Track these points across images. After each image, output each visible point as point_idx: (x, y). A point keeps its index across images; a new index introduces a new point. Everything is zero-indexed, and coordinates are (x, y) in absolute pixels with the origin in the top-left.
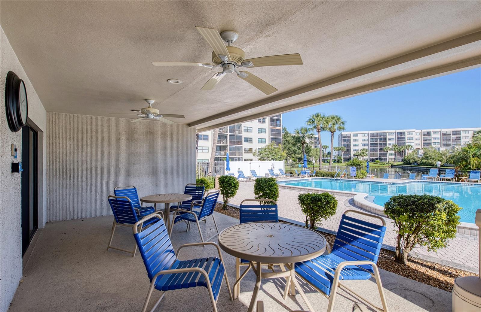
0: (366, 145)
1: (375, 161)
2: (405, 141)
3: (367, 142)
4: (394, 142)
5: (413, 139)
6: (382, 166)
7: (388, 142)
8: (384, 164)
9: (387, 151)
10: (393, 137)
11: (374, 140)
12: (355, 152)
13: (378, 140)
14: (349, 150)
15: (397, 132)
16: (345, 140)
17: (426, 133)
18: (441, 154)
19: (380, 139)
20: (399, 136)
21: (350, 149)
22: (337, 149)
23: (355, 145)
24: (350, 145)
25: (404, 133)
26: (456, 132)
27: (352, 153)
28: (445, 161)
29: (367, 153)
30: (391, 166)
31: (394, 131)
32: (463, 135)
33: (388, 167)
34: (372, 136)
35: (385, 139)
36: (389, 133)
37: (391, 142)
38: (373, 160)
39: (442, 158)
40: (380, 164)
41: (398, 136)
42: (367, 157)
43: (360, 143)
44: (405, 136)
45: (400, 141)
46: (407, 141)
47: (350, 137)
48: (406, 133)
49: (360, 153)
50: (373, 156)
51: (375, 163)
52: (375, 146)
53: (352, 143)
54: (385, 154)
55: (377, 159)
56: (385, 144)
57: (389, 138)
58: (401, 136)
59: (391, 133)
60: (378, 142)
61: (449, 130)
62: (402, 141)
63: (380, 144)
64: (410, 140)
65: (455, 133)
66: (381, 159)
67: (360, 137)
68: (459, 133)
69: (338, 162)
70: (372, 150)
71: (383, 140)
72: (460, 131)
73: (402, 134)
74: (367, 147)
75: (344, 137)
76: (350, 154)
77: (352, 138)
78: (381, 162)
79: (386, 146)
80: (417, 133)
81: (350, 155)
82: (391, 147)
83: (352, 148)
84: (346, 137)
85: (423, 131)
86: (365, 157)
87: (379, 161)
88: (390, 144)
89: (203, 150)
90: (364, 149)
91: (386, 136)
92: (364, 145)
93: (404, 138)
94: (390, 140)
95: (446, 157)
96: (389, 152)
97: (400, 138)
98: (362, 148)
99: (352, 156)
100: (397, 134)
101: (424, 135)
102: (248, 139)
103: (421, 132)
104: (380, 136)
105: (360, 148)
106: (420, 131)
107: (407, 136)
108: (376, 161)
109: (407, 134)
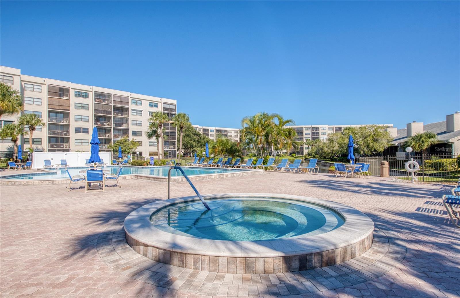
2: (319, 135)
4: (310, 136)
5: (326, 134)
7: (304, 136)
8: (299, 157)
9: (303, 145)
10: (309, 132)
13: (296, 135)
17: (338, 129)
19: (298, 133)
25: (318, 128)
30: (305, 159)
31: (310, 126)
33: (302, 160)
35: (302, 133)
36: (305, 128)
40: (295, 157)
41: (313, 131)
44: (319, 131)
45: (314, 135)
46: (320, 136)
51: (292, 156)
54: (302, 148)
56: (302, 139)
57: (305, 133)
59: (308, 129)
62: (316, 135)
63: (298, 139)
64: (323, 135)
66: (298, 153)
71: (300, 135)
73: (317, 129)
78: (298, 155)
80: (329, 128)
85: (336, 126)
87: (296, 154)
88: (306, 138)
89: (82, 142)
91: (303, 131)
93: (318, 133)
94: (306, 134)
96: (305, 146)
97: (315, 132)
100: (313, 129)
101: (336, 131)
102: (137, 133)
103: (334, 128)
104: (298, 131)
106: (333, 126)
107: (321, 131)
108: (293, 154)
109: (321, 130)
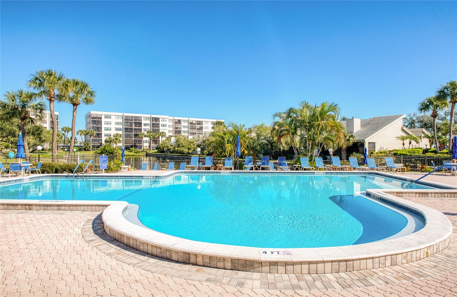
0: (120, 130)
1: (129, 149)
2: (159, 127)
3: (121, 126)
4: (149, 127)
5: (166, 126)
6: (136, 154)
7: (143, 127)
8: (139, 152)
9: (143, 138)
10: (148, 122)
11: (129, 124)
12: (107, 137)
13: (134, 124)
14: (99, 135)
15: (152, 117)
16: (94, 122)
17: (177, 121)
18: (190, 142)
19: (136, 123)
20: (154, 122)
21: (101, 134)
22: (84, 132)
23: (107, 129)
24: (101, 129)
25: (159, 119)
26: (200, 121)
27: (104, 138)
28: (193, 149)
29: (121, 139)
30: (146, 154)
31: (149, 116)
32: (204, 125)
33: (143, 155)
34: (127, 119)
35: (141, 124)
36: (144, 117)
37: (146, 128)
38: (127, 148)
39: (191, 145)
40: (135, 152)
41: (153, 121)
42: (120, 144)
43: (113, 126)
44: (159, 122)
45: (155, 127)
46: (161, 128)
47: (101, 118)
48: (160, 119)
49: (113, 139)
50: (128, 143)
51: (130, 151)
52: (130, 132)
53: (104, 126)
54: (140, 141)
55: (132, 147)
56: (141, 130)
57: (144, 123)
59: (147, 118)
60: (134, 127)
61: (194, 120)
62: (157, 127)
63: (135, 129)
64: (163, 127)
65: (199, 123)
66: (136, 147)
67: (113, 120)
68: (202, 123)
69: (85, 150)
70: (127, 136)
71: (138, 125)
72: (202, 122)
73: (157, 119)
74: (120, 132)
75: (93, 118)
76: (101, 140)
77: (104, 120)
78: (136, 150)
79: (142, 132)
80: (169, 120)
81: (100, 142)
82: (146, 133)
83: (104, 132)
84: (96, 118)
85: (175, 118)
86: (119, 145)
87: (134, 148)
88: (145, 130)
90: (117, 134)
91: (141, 120)
92: (117, 129)
93: (159, 124)
94: (145, 125)
95: (194, 145)
96: (145, 139)
97: (155, 123)
98: (115, 133)
99: (103, 142)
100: (152, 119)
101: (175, 123)
103: (173, 120)
104: (135, 120)
105: (113, 132)
106: (172, 118)
107: (161, 123)
108: (130, 149)
109: (161, 121)
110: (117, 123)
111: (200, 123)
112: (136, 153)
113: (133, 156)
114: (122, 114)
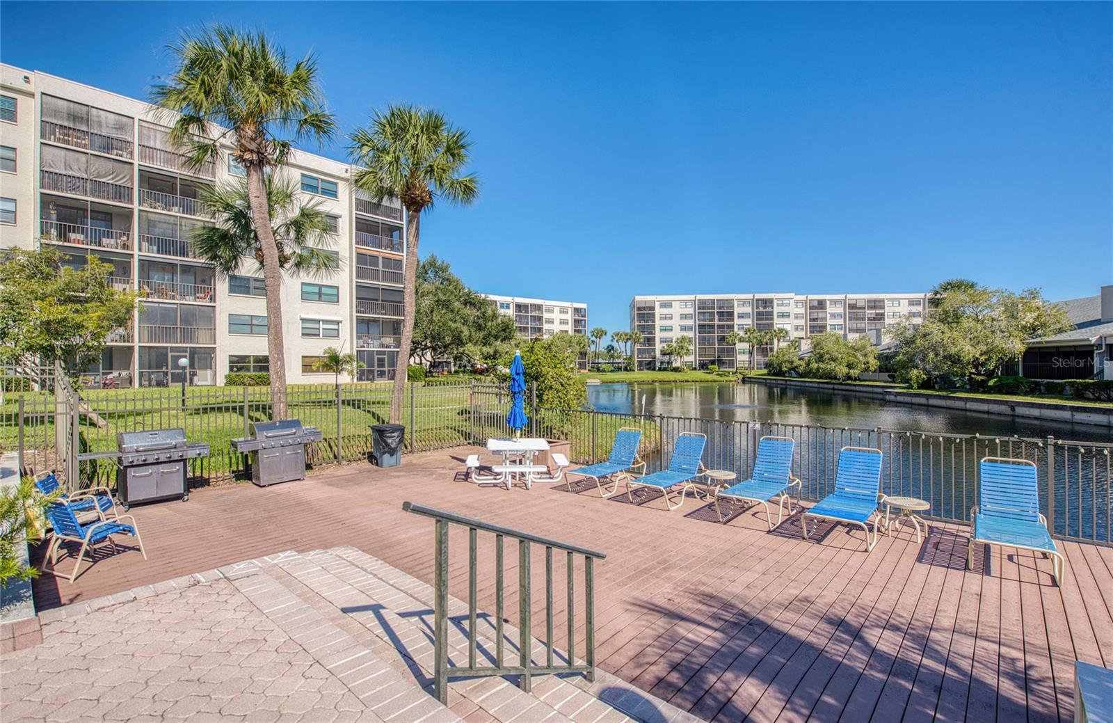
0: (690, 329)
1: (707, 368)
2: (772, 319)
3: (690, 322)
4: (749, 321)
5: (789, 316)
6: (722, 379)
7: (737, 321)
8: (727, 374)
9: (735, 344)
10: (748, 310)
11: (707, 316)
12: (665, 345)
13: (716, 317)
14: (650, 341)
15: (757, 300)
16: (641, 317)
17: (816, 304)
18: (852, 347)
19: (721, 314)
20: (761, 309)
21: (654, 338)
22: (623, 336)
23: (664, 329)
24: (654, 329)
26: (875, 301)
27: (658, 347)
28: (863, 366)
29: (691, 347)
30: (743, 378)
31: (750, 296)
32: (888, 309)
33: (735, 381)
34: (703, 307)
35: (731, 314)
36: (739, 300)
37: (743, 322)
38: (703, 366)
39: (856, 357)
40: (718, 375)
41: (757, 308)
42: (690, 359)
43: (676, 323)
44: (773, 308)
45: (763, 320)
46: (776, 320)
47: (653, 308)
48: (775, 302)
49: (675, 348)
50: (705, 356)
51: (709, 371)
52: (709, 332)
53: (658, 323)
54: (731, 351)
55: (712, 363)
56: (731, 327)
57: (738, 314)
58: (764, 311)
59: (744, 302)
60: (716, 322)
61: (861, 297)
62: (767, 319)
63: (720, 327)
64: (782, 319)
65: (873, 304)
66: (721, 363)
67: (676, 310)
68: (882, 304)
69: (626, 369)
70: (702, 341)
71: (725, 318)
72: (882, 301)
73: (768, 303)
74: (691, 334)
75: (639, 309)
76: (654, 350)
77: (658, 311)
78: (722, 369)
79: (733, 331)
80: (797, 302)
81: (652, 354)
82: (742, 333)
83: (658, 335)
84: (644, 308)
85: (811, 297)
86: (686, 359)
87: (716, 367)
88: (741, 327)
90: (683, 338)
91: (732, 307)
92: (683, 329)
93: (772, 313)
94: (741, 316)
95: (865, 355)
96: (739, 346)
98: (680, 337)
99: (658, 354)
100: (757, 303)
101: (811, 308)
103: (806, 301)
104: (720, 308)
105: (676, 334)
106: (804, 297)
107: (777, 309)
108: (710, 367)
109: (778, 305)
110: (684, 317)
111: (877, 304)
112: (720, 375)
113: (715, 381)
114: (692, 297)
